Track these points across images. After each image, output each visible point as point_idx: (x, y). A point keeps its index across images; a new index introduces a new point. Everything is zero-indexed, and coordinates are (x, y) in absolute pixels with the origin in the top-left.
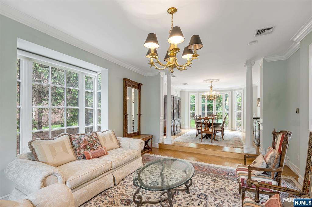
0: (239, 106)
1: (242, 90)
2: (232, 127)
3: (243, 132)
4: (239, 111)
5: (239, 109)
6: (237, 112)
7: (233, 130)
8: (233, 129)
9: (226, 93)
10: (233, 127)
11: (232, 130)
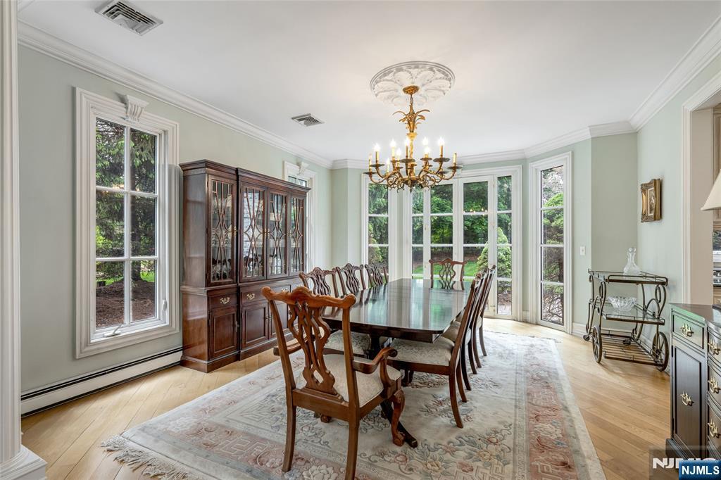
0: (553, 224)
1: (568, 155)
2: (525, 308)
3: (572, 334)
4: (552, 244)
5: (550, 237)
6: (544, 246)
7: (530, 319)
8: (530, 315)
9: (504, 172)
10: (530, 309)
11: (525, 321)
